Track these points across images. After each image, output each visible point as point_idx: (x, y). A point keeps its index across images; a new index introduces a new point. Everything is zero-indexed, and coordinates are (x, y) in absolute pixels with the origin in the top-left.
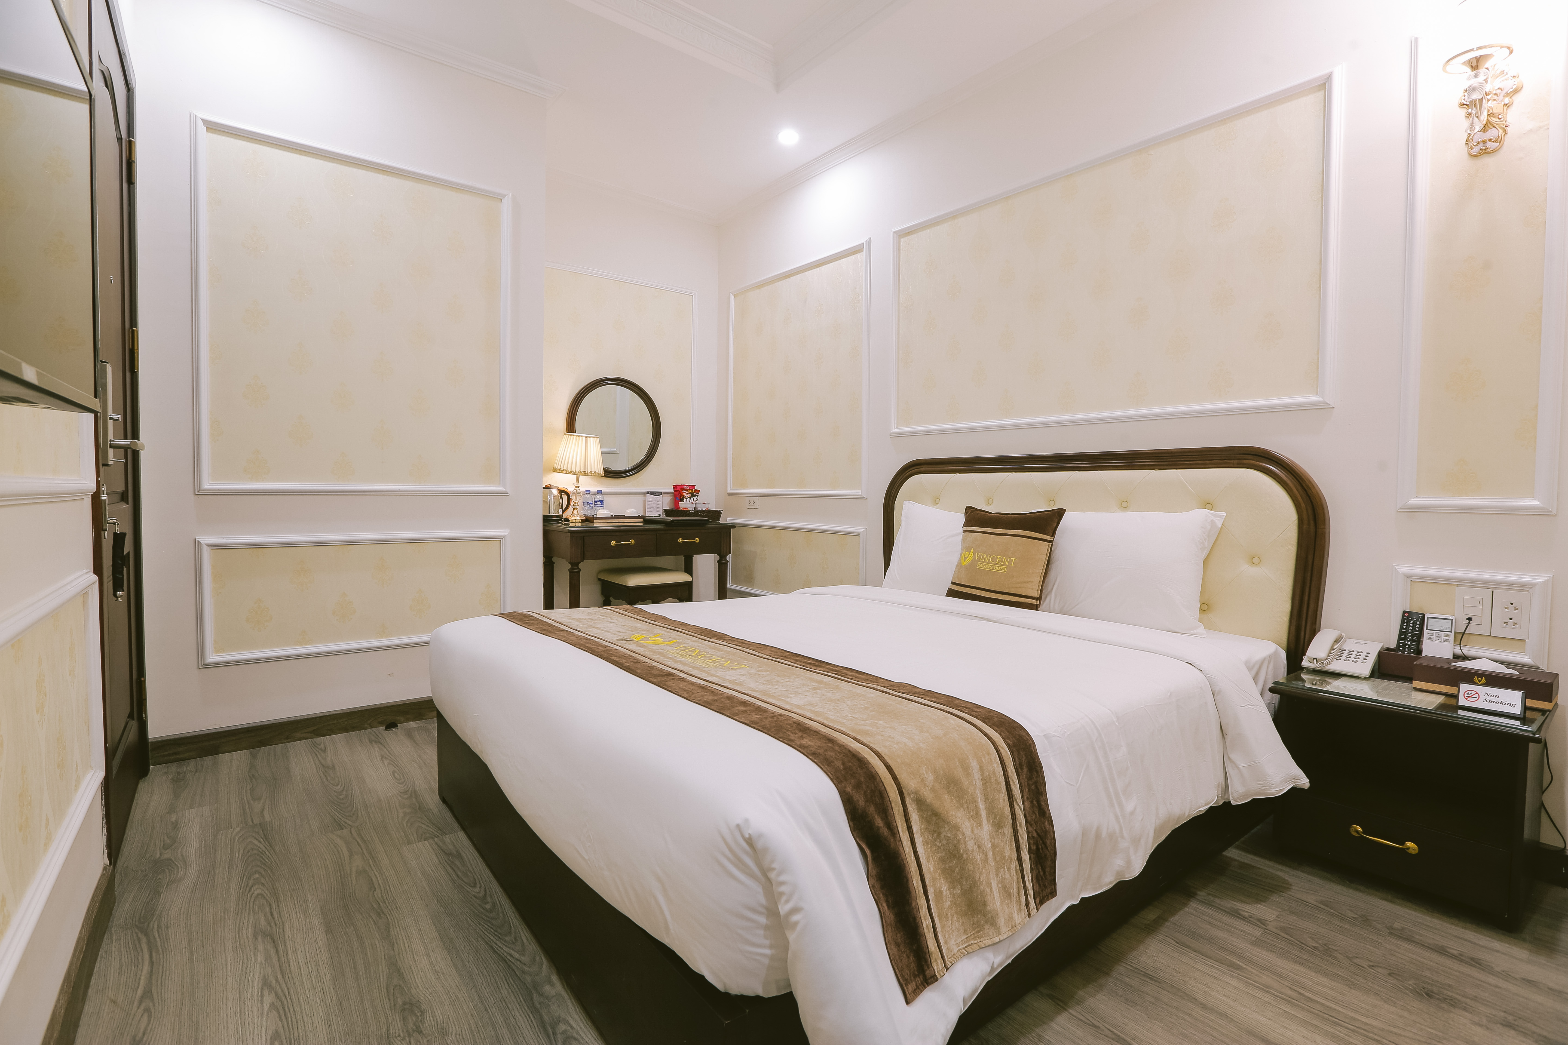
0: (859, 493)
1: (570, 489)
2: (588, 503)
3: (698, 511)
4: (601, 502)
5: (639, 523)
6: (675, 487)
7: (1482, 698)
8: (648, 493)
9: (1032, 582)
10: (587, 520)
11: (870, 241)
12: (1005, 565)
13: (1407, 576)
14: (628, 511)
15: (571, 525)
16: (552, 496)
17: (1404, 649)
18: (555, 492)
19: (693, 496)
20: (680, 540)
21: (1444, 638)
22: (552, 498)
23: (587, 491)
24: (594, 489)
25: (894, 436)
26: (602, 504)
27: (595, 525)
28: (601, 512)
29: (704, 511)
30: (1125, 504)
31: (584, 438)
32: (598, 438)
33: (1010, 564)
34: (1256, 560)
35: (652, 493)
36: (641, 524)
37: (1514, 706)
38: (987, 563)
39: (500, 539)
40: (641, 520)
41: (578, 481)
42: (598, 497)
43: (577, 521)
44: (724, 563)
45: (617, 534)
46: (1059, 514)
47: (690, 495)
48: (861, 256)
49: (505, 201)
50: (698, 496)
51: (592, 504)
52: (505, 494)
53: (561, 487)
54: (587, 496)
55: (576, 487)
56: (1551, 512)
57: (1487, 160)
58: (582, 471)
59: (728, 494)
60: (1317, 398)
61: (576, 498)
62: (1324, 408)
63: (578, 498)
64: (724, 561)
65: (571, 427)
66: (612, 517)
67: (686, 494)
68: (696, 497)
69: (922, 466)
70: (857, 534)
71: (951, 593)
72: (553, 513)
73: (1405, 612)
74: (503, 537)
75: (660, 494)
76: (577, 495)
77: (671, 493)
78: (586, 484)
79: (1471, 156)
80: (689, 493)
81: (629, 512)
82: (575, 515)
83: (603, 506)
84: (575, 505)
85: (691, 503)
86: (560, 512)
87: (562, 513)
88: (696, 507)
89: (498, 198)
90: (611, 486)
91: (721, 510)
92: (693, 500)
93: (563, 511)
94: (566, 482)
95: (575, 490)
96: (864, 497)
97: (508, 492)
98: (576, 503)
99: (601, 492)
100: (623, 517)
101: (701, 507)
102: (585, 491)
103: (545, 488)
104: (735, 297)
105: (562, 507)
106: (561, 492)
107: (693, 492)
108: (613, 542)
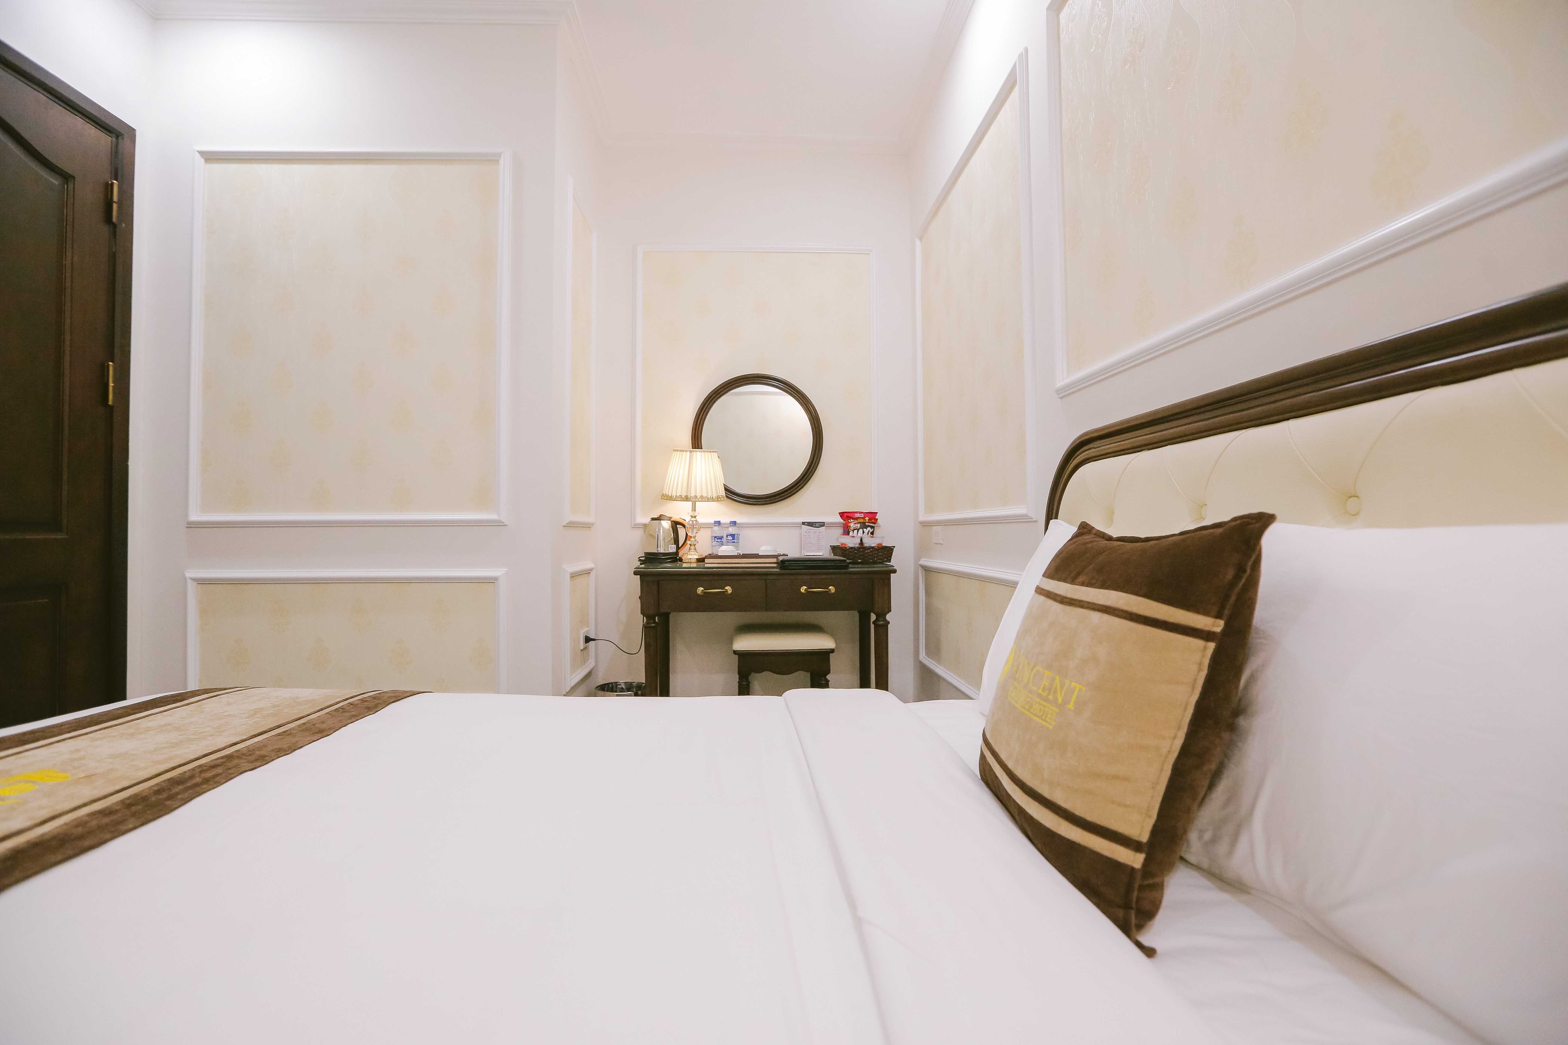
0: (1024, 511)
1: (687, 519)
2: (715, 537)
3: (865, 548)
4: (733, 536)
5: (770, 565)
6: (842, 515)
8: (803, 523)
9: (1126, 779)
10: (701, 560)
11: (1025, 54)
14: (763, 548)
15: (684, 565)
16: (661, 529)
18: (666, 524)
19: (864, 526)
20: (803, 589)
22: (661, 531)
23: (716, 522)
24: (725, 520)
25: (1063, 394)
26: (734, 539)
27: (706, 565)
28: (726, 549)
29: (873, 548)
31: (688, 453)
32: (715, 452)
33: (1066, 702)
35: (811, 524)
36: (775, 565)
39: (492, 581)
40: (774, 560)
41: (694, 509)
42: (732, 530)
43: (692, 561)
44: (882, 625)
45: (705, 578)
47: (859, 526)
49: (501, 161)
50: (872, 527)
51: (721, 538)
52: (499, 524)
53: (676, 518)
54: (716, 528)
55: (692, 517)
58: (684, 495)
59: (918, 523)
61: (692, 532)
63: (695, 531)
64: (882, 623)
65: (697, 443)
66: (737, 556)
67: (852, 525)
68: (869, 528)
69: (1091, 446)
72: (662, 550)
74: (496, 579)
75: (822, 524)
76: (693, 527)
77: (840, 523)
78: (709, 513)
80: (858, 523)
81: (763, 550)
82: (692, 553)
83: (734, 542)
84: (693, 539)
85: (854, 537)
86: (672, 549)
87: (674, 550)
88: (861, 543)
89: (493, 159)
90: (745, 515)
91: (894, 547)
92: (863, 532)
93: (678, 548)
94: (681, 511)
95: (693, 521)
96: (1032, 518)
97: (503, 521)
98: (694, 537)
99: (734, 523)
100: (756, 556)
101: (869, 542)
102: (713, 522)
103: (653, 519)
104: (921, 239)
105: (676, 541)
106: (675, 524)
107: (867, 521)
108: (701, 589)
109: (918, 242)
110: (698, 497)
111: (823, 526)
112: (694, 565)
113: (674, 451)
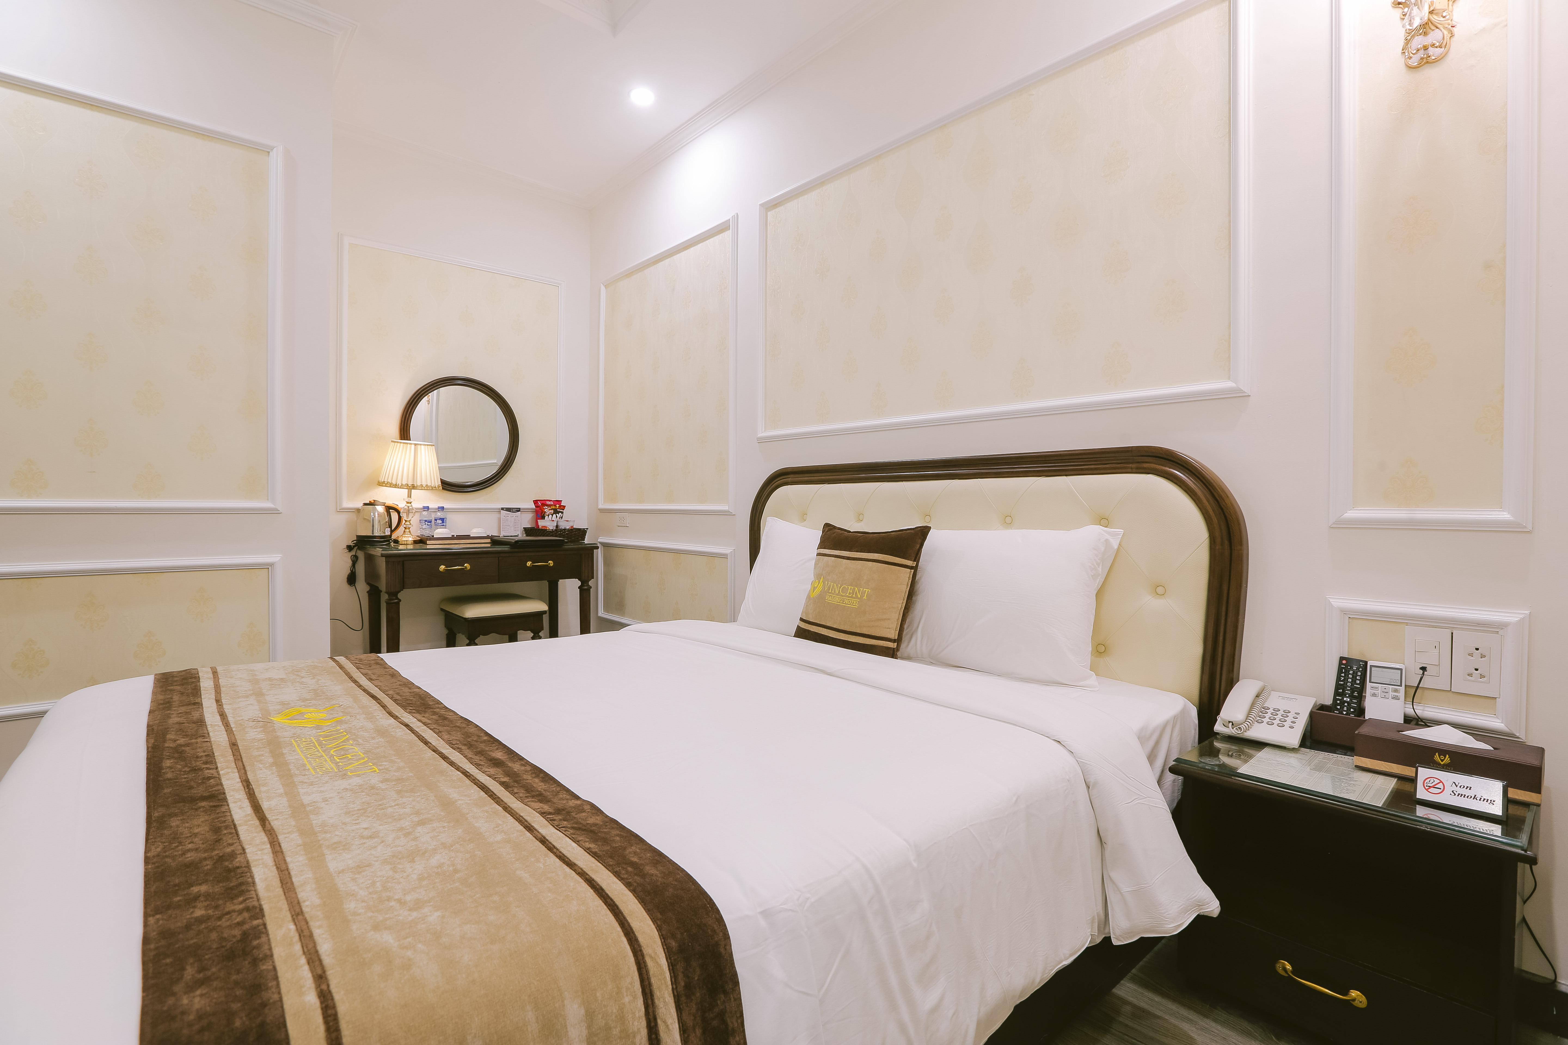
0: (725, 508)
1: (401, 505)
2: (426, 521)
3: (561, 530)
4: (443, 520)
5: (486, 545)
6: (535, 502)
7: (1449, 789)
8: (502, 509)
9: (889, 619)
10: (421, 541)
11: (736, 217)
12: (857, 597)
13: (1344, 612)
14: (475, 530)
15: (401, 547)
16: (376, 513)
17: (1342, 708)
18: (380, 509)
19: (556, 512)
20: (529, 564)
21: (1391, 694)
22: (377, 515)
23: (424, 507)
24: (433, 505)
25: (762, 441)
26: (442, 523)
27: (428, 547)
28: (440, 532)
29: (566, 530)
30: (1008, 520)
31: (413, 446)
32: (434, 445)
33: (862, 596)
34: (1160, 590)
35: (509, 510)
36: (488, 545)
37: (1492, 802)
38: (837, 595)
39: (268, 567)
40: (489, 541)
41: (410, 496)
42: (439, 514)
43: (408, 542)
44: (586, 589)
45: (447, 557)
46: (922, 533)
47: (552, 511)
48: (727, 235)
49: (274, 152)
50: (562, 513)
51: (431, 522)
52: (274, 512)
53: (389, 503)
54: (425, 513)
55: (408, 503)
56: (1525, 527)
57: (1429, 72)
58: (410, 484)
59: (599, 510)
60: (1230, 384)
61: (408, 515)
62: (1237, 396)
63: (411, 515)
64: (586, 587)
66: (453, 538)
67: (547, 510)
68: (560, 514)
69: (789, 476)
70: (724, 556)
71: (801, 633)
72: (376, 534)
73: (1342, 659)
74: (272, 565)
75: (518, 510)
76: (408, 511)
77: (532, 509)
78: (420, 499)
79: (1410, 67)
80: (551, 509)
81: (475, 532)
82: (407, 535)
83: (443, 525)
84: (408, 523)
85: (553, 521)
86: (388, 532)
87: (389, 534)
88: (557, 526)
90: (452, 501)
91: (588, 529)
92: (557, 517)
93: (392, 531)
94: (396, 497)
95: (408, 507)
96: (732, 513)
97: (279, 509)
98: (409, 521)
99: (442, 508)
100: (468, 537)
101: (564, 525)
102: (422, 507)
103: (365, 504)
104: (606, 287)
105: (390, 526)
106: (389, 509)
107: (557, 508)
108: (442, 567)
109: (603, 288)
110: (424, 486)
111: (519, 511)
112: (410, 547)
113: (392, 441)
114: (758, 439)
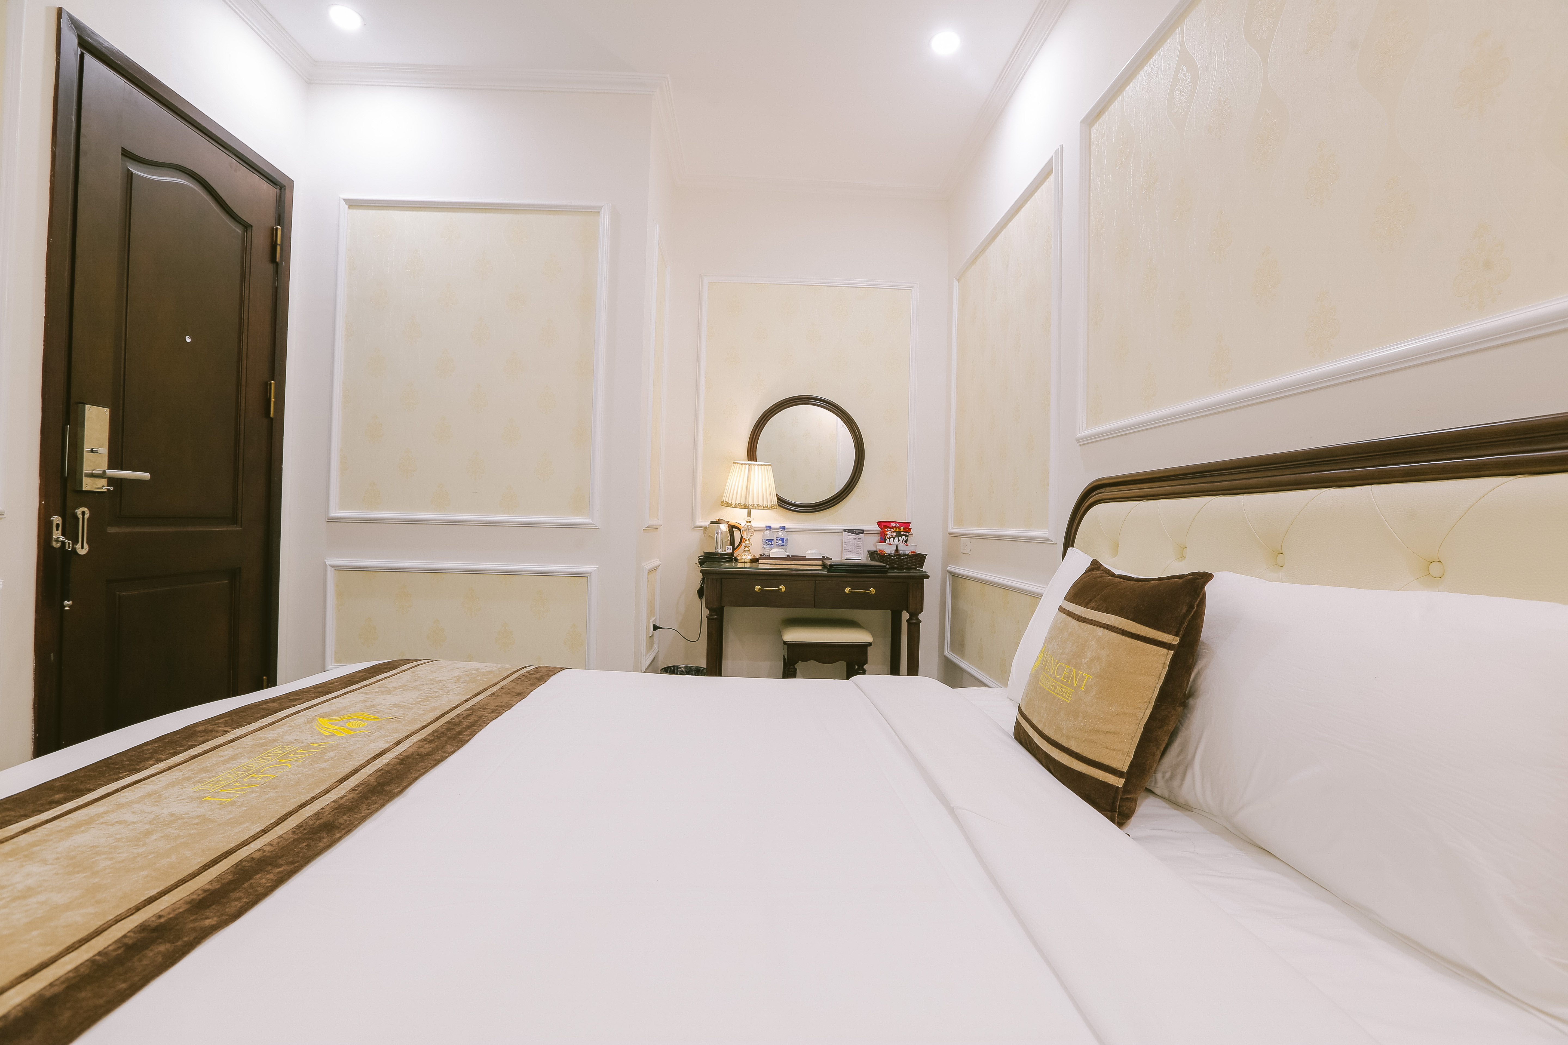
0: (1046, 534)
1: (743, 524)
2: (767, 540)
3: (900, 555)
4: (782, 539)
5: (817, 567)
6: (879, 523)
8: (845, 530)
9: (1115, 733)
10: (755, 561)
11: (1060, 150)
14: (809, 552)
15: (740, 565)
16: (719, 532)
18: (724, 528)
19: (899, 535)
20: (847, 590)
22: (720, 534)
23: (767, 527)
24: (776, 525)
25: (1085, 442)
26: (782, 542)
27: (760, 566)
28: (776, 552)
29: (907, 555)
31: (747, 466)
32: (770, 465)
33: (1079, 686)
35: (851, 531)
36: (820, 568)
39: (585, 576)
40: (820, 563)
41: (749, 515)
42: (781, 534)
43: (746, 561)
44: (914, 624)
45: (762, 578)
47: (894, 534)
49: (602, 213)
50: (906, 536)
51: (771, 542)
52: (592, 527)
53: (733, 522)
54: (767, 532)
55: (747, 522)
58: (742, 503)
59: (950, 534)
61: (747, 535)
63: (750, 534)
64: (914, 621)
65: (752, 455)
66: (788, 558)
67: (889, 533)
68: (903, 537)
72: (719, 551)
74: (589, 574)
76: (748, 530)
77: (877, 531)
78: (762, 519)
80: (893, 532)
82: (746, 554)
83: (783, 545)
84: (747, 542)
85: (890, 544)
86: (729, 550)
87: (730, 551)
88: (897, 550)
89: (594, 211)
90: (792, 521)
91: (927, 555)
92: (899, 540)
93: (734, 549)
94: (737, 517)
95: (748, 526)
96: (1052, 541)
97: (596, 524)
98: (749, 540)
99: (783, 528)
100: (803, 558)
101: (904, 550)
102: (764, 526)
103: (712, 523)
104: (958, 280)
105: (732, 543)
106: (732, 528)
107: (902, 530)
108: (758, 587)
109: (956, 282)
110: (755, 505)
111: (863, 533)
112: (748, 565)
113: (733, 463)
114: (1078, 440)
